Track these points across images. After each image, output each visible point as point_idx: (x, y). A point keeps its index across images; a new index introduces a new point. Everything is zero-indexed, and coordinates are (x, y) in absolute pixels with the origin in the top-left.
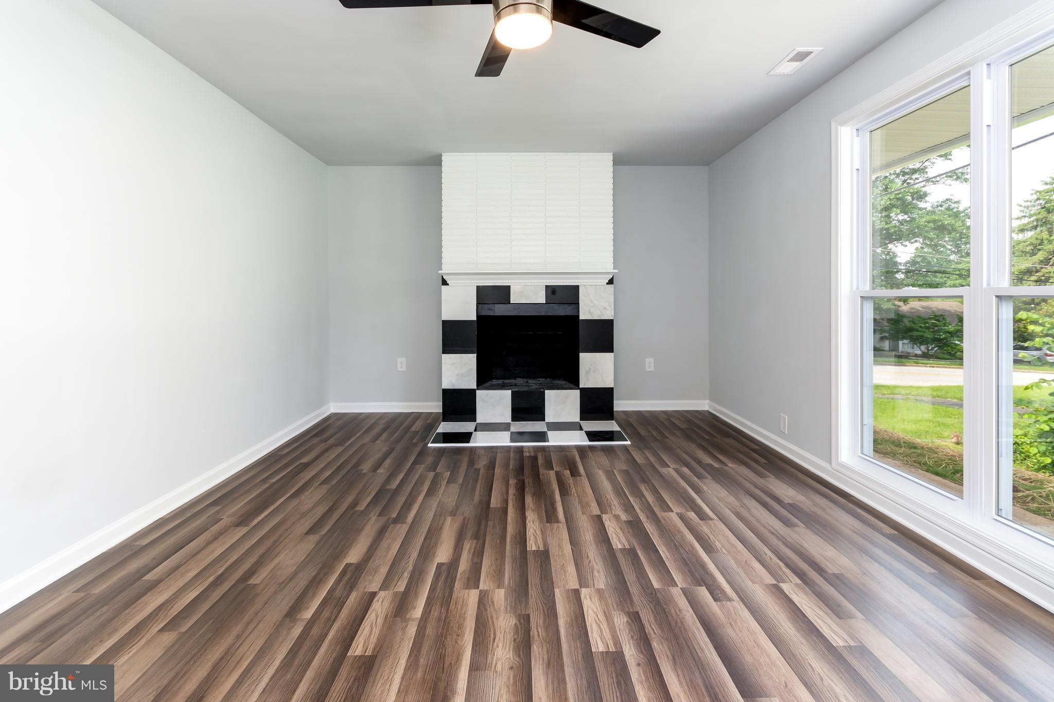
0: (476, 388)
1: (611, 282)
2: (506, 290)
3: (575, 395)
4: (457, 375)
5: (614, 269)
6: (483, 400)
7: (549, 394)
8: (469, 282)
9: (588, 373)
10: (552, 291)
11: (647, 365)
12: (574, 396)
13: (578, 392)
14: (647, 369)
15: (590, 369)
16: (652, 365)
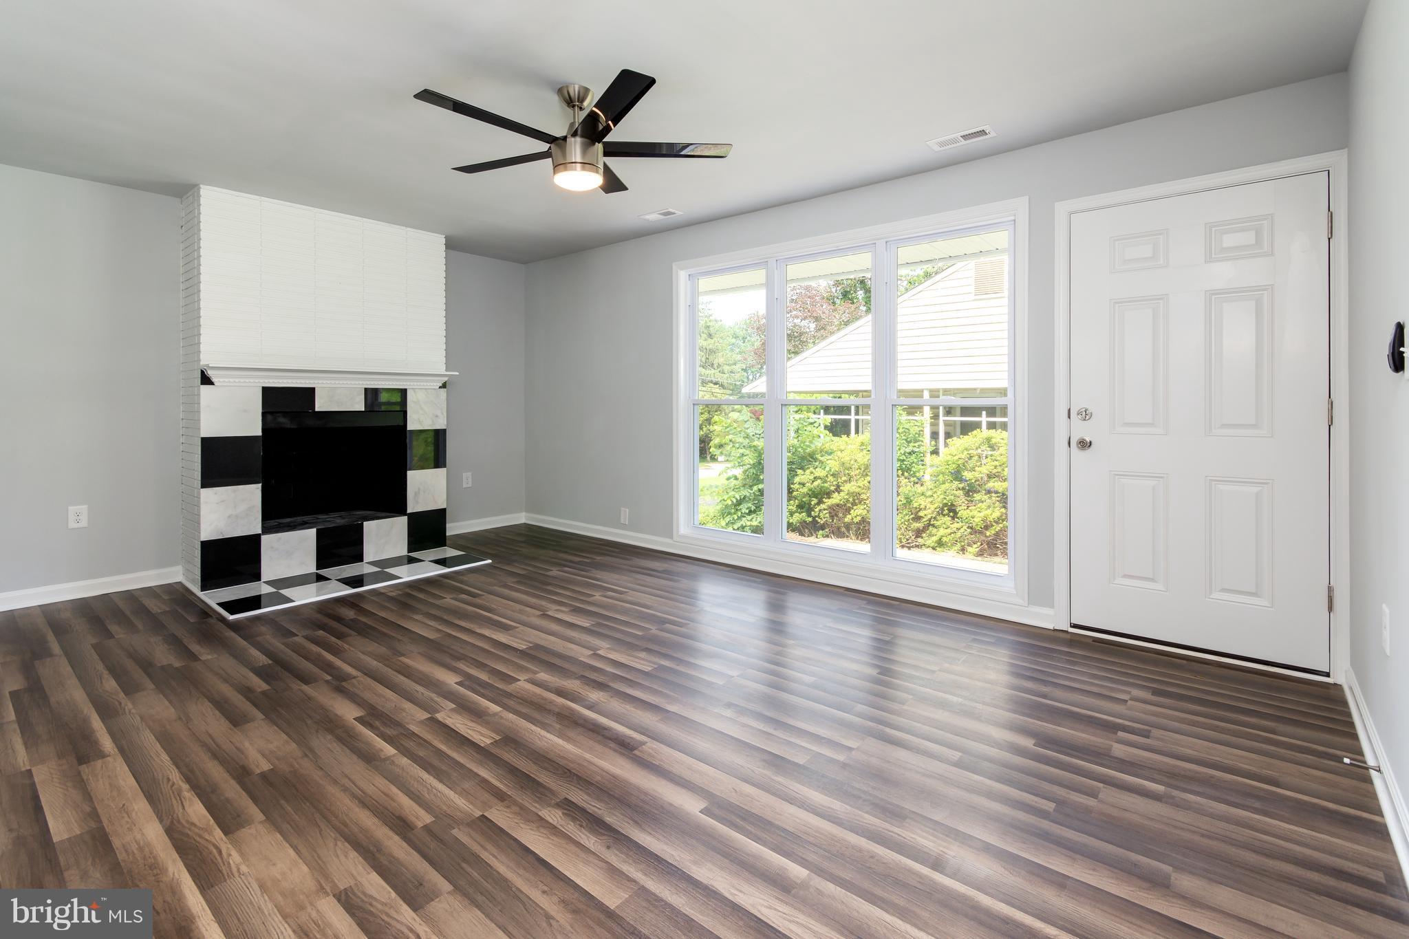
0: (261, 533)
1: (444, 386)
2: (310, 393)
3: (401, 522)
4: (229, 517)
5: (446, 370)
6: (272, 548)
7: (369, 526)
8: (252, 381)
9: (417, 494)
10: (372, 394)
11: (464, 480)
12: (399, 524)
13: (406, 518)
14: (465, 486)
15: (419, 489)
16: (470, 480)
